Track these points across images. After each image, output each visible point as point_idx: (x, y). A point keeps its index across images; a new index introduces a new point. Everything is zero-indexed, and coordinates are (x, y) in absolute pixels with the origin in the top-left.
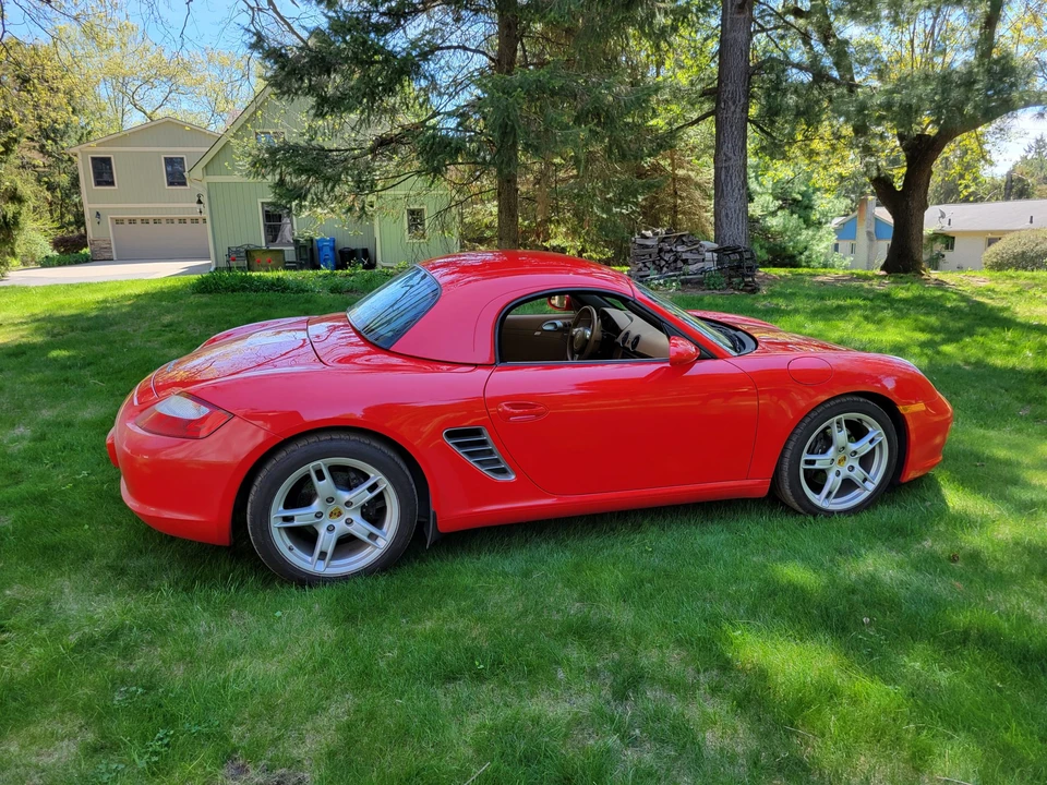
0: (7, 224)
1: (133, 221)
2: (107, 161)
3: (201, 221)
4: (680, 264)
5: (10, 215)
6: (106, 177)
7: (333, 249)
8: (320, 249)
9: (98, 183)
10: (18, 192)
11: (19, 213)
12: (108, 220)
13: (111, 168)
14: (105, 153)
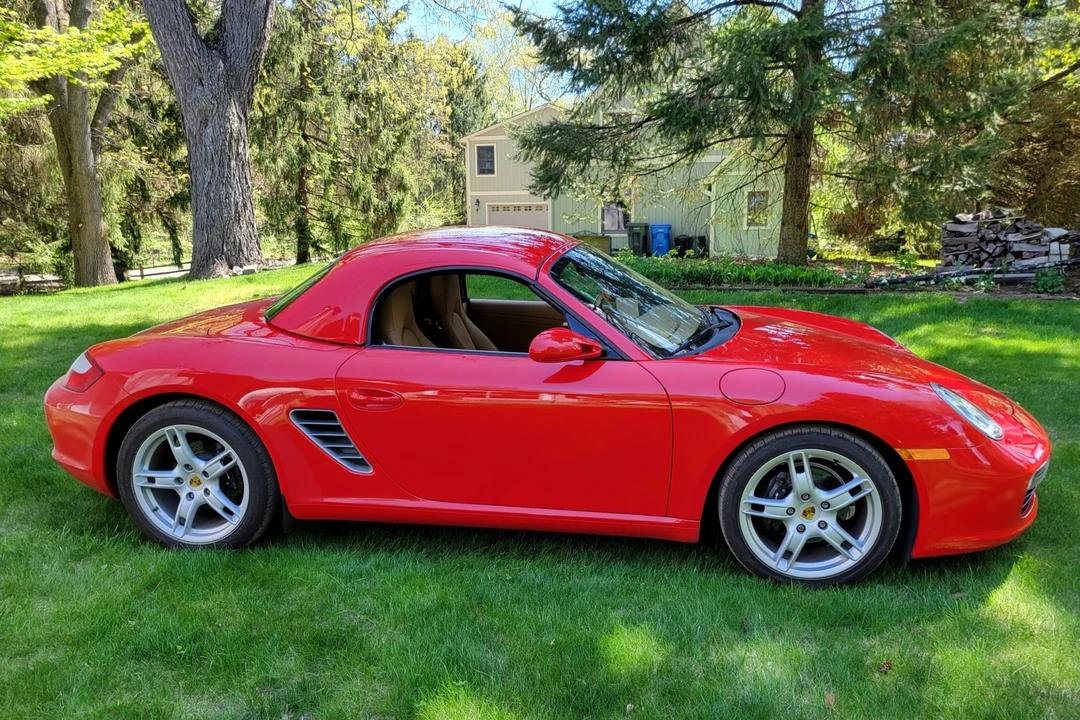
0: (391, 210)
1: (506, 208)
2: (490, 149)
3: (544, 208)
4: (1010, 257)
5: (395, 202)
6: (488, 166)
7: (668, 236)
8: (654, 236)
9: (482, 171)
10: (405, 181)
11: (403, 200)
12: (485, 206)
13: (493, 157)
14: (489, 142)
